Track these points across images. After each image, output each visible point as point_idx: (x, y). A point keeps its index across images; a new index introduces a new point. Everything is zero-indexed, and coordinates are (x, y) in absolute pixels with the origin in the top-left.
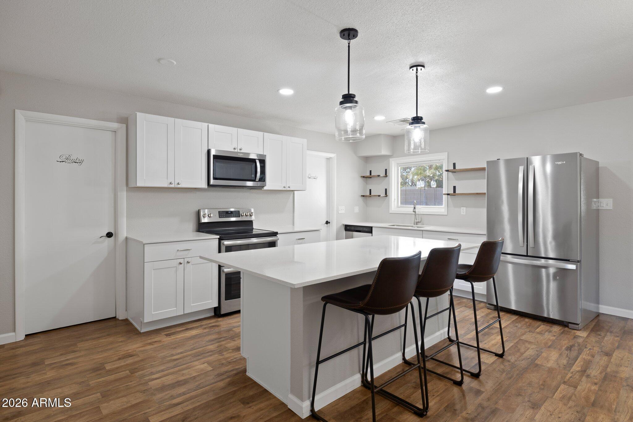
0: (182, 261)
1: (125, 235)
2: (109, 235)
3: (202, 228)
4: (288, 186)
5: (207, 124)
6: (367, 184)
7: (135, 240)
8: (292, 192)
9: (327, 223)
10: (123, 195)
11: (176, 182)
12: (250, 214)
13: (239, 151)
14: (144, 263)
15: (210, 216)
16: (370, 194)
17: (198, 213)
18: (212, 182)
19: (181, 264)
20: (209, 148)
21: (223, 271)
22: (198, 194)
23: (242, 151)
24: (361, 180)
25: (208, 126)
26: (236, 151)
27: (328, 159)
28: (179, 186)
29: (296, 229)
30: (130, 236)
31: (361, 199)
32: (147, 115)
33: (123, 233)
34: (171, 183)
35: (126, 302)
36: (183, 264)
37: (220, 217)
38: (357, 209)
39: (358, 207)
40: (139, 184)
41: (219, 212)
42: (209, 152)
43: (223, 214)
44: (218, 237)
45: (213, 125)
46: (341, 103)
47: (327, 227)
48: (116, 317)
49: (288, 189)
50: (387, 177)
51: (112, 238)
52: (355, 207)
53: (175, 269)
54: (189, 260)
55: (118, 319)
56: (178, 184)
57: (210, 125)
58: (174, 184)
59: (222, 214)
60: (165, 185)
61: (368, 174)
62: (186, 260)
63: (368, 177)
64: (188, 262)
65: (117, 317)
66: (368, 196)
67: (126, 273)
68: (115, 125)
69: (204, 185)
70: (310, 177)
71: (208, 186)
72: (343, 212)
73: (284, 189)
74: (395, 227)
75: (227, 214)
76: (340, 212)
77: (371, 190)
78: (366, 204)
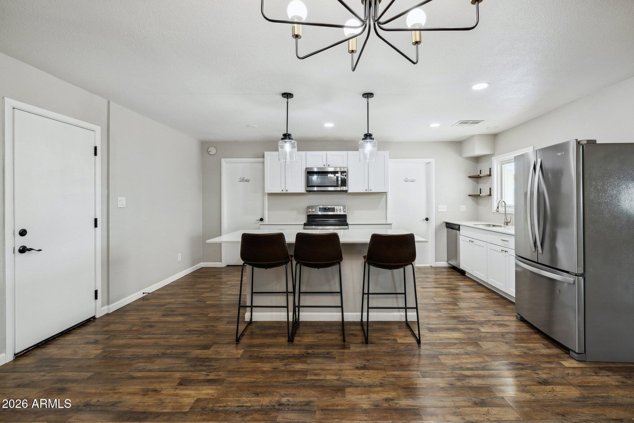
1: (267, 220)
2: (262, 220)
3: (310, 218)
4: (369, 189)
6: (478, 183)
8: (385, 194)
9: (427, 219)
11: (286, 189)
12: (342, 210)
13: (328, 166)
16: (480, 194)
20: (307, 167)
22: (309, 196)
24: (469, 180)
26: (325, 167)
27: (429, 163)
28: (287, 192)
31: (468, 199)
32: (270, 152)
34: (283, 190)
37: (320, 212)
38: (463, 208)
39: (465, 206)
41: (319, 208)
42: (306, 170)
43: (322, 209)
47: (427, 223)
49: (370, 191)
50: (491, 176)
52: (461, 206)
57: (307, 152)
60: (280, 191)
61: (478, 174)
66: (478, 196)
68: (262, 160)
69: (304, 190)
70: (406, 180)
71: (307, 191)
72: (443, 210)
73: (366, 192)
75: (325, 209)
76: (439, 210)
77: (480, 189)
78: (477, 204)
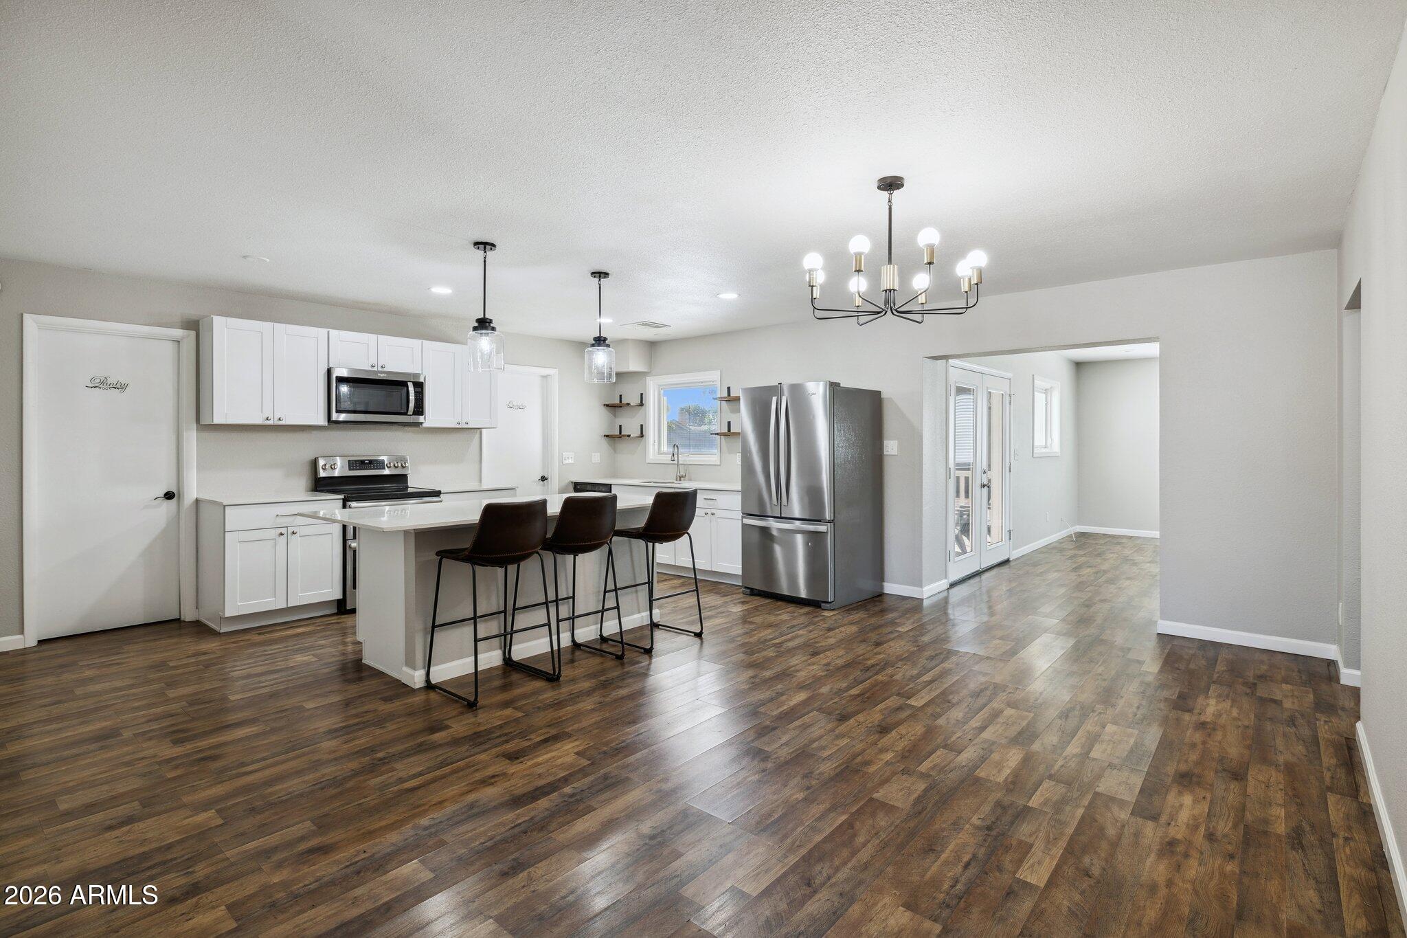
0: (283, 530)
1: (195, 496)
2: (169, 496)
3: (321, 485)
4: (464, 422)
5: (326, 330)
6: (615, 416)
7: (209, 501)
8: (478, 431)
9: (543, 479)
10: (191, 436)
11: (277, 417)
12: (402, 465)
13: (380, 369)
14: (225, 532)
15: (333, 467)
16: (620, 433)
17: (314, 463)
18: (335, 416)
19: (281, 534)
20: (330, 366)
21: (350, 547)
22: (315, 433)
23: (385, 369)
24: (604, 411)
25: (328, 332)
26: (375, 369)
27: (545, 377)
28: (280, 423)
29: (484, 487)
30: (201, 496)
31: (604, 442)
32: (229, 319)
33: (192, 492)
34: (267, 419)
35: (197, 596)
36: (285, 535)
37: (350, 469)
38: (596, 458)
39: (599, 454)
40: (217, 421)
41: (349, 461)
42: (329, 372)
43: (356, 464)
44: (342, 497)
45: (337, 331)
46: (475, 329)
47: (544, 485)
48: (180, 619)
49: (466, 426)
50: (644, 407)
51: (174, 501)
52: (593, 454)
53: (273, 541)
54: (295, 529)
55: (184, 621)
56: (280, 419)
57: (333, 333)
58: (272, 419)
59: (353, 464)
60: (258, 421)
61: (617, 402)
62: (291, 530)
63: (616, 407)
64: (293, 533)
65: (182, 618)
66: (616, 438)
67: (197, 552)
68: (178, 333)
69: (321, 420)
70: (511, 406)
71: (328, 422)
72: (570, 461)
73: (457, 426)
74: (652, 484)
75: (362, 464)
76: (565, 462)
77: (620, 426)
78: (615, 450)
